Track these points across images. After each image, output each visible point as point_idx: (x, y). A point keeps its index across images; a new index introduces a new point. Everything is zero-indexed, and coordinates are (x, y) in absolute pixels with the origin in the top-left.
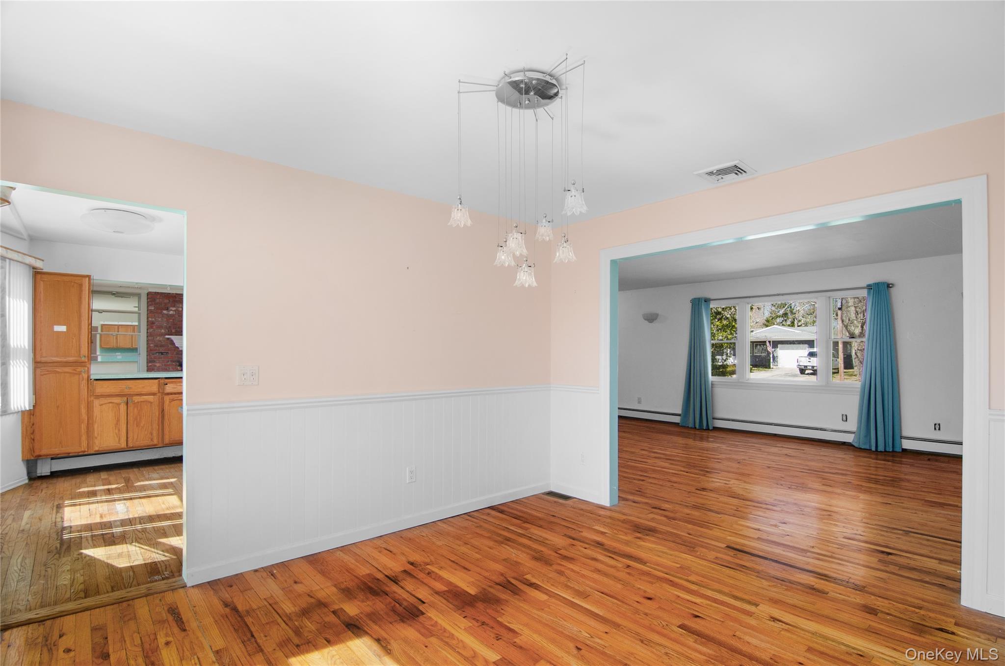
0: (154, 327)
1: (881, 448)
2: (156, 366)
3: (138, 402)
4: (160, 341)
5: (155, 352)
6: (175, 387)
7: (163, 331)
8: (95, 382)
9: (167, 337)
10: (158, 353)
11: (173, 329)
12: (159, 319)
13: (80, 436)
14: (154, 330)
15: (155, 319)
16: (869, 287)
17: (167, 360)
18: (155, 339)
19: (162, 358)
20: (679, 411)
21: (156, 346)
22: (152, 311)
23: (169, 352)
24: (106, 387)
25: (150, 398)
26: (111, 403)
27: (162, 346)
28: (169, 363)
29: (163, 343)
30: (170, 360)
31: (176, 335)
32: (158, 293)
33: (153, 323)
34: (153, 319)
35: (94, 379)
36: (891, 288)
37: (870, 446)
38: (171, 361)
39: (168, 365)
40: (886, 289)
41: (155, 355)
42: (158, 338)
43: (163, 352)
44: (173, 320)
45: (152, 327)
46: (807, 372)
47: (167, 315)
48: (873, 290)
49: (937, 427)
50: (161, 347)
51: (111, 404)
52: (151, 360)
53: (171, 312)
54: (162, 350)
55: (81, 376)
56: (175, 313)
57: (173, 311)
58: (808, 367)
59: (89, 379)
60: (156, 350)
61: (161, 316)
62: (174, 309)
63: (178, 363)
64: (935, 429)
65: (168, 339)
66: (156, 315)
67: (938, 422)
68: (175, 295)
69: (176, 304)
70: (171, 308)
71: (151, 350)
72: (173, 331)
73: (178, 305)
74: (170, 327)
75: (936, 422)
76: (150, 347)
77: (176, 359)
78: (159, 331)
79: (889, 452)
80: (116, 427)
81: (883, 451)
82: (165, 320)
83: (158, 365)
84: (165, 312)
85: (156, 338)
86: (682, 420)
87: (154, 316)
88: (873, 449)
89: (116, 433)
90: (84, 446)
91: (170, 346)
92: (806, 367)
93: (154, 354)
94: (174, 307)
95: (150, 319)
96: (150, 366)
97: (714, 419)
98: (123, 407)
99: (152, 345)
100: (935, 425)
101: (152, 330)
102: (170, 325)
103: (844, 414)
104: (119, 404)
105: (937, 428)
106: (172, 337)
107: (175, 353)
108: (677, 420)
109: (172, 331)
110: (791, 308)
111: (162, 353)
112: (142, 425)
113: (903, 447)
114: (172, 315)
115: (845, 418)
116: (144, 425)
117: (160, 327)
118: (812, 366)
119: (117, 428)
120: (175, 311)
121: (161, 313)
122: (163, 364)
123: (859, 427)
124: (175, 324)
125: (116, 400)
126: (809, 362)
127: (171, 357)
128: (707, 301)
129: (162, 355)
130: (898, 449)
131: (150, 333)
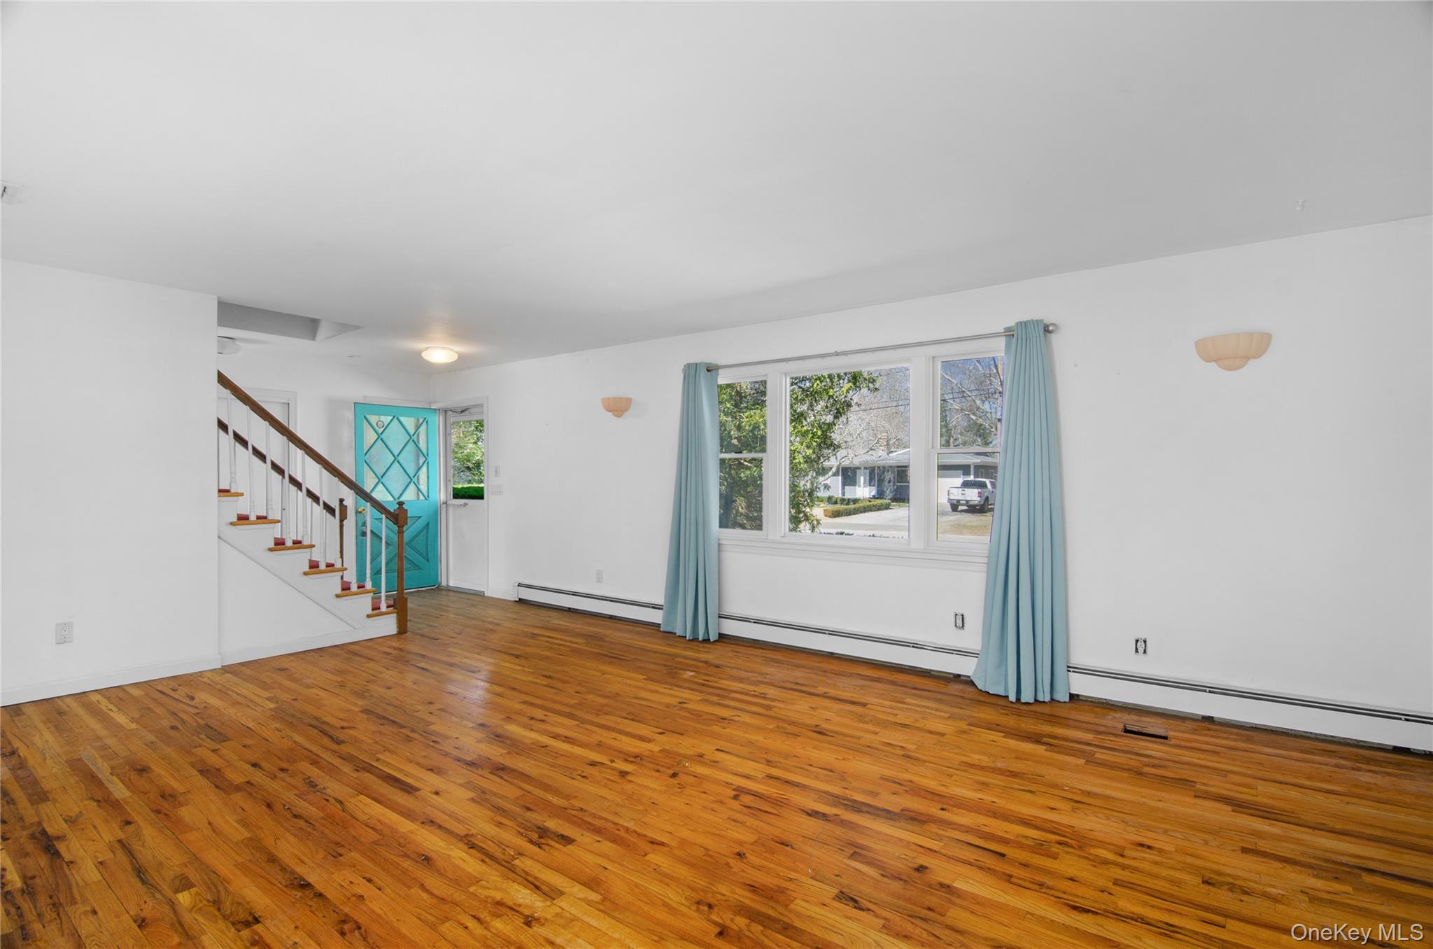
1: (1027, 696)
16: (1009, 333)
20: (660, 600)
36: (1052, 335)
37: (1006, 689)
40: (1042, 338)
46: (960, 508)
48: (1014, 340)
49: (1141, 646)
58: (961, 502)
64: (1137, 651)
67: (1142, 636)
75: (1138, 637)
79: (1044, 702)
81: (1032, 701)
86: (667, 617)
88: (1012, 698)
92: (958, 501)
97: (720, 617)
100: (1137, 641)
103: (960, 612)
105: (1141, 650)
108: (656, 617)
110: (946, 421)
113: (1072, 692)
115: (961, 622)
118: (966, 501)
123: (986, 644)
126: (963, 494)
128: (711, 369)
130: (1062, 696)
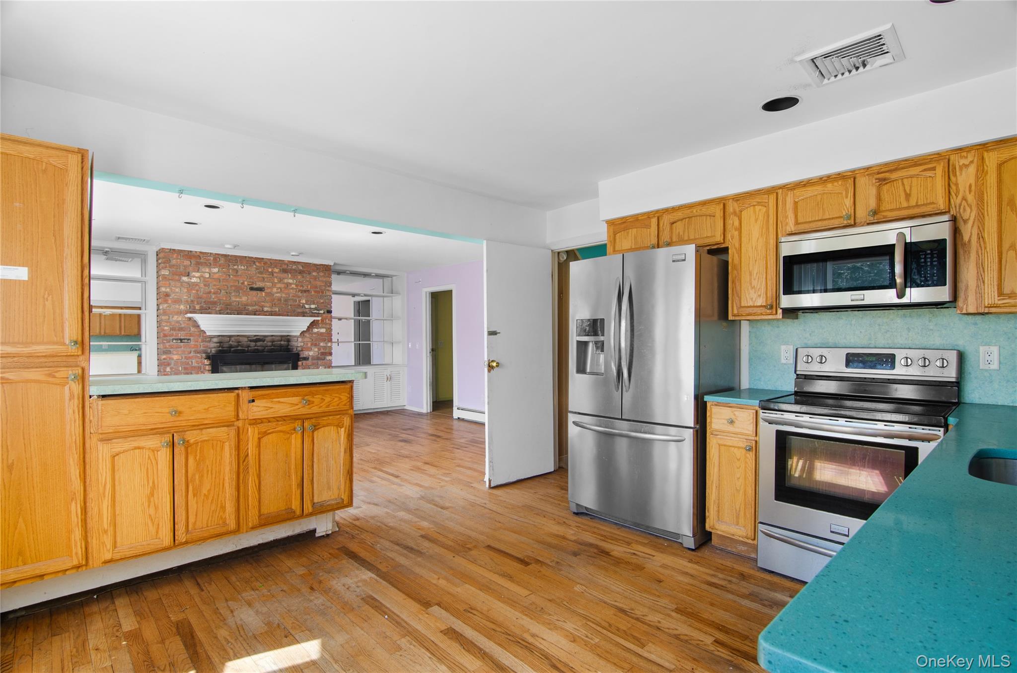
0: (170, 302)
2: (173, 359)
3: (196, 443)
4: (178, 322)
5: (171, 338)
6: (269, 405)
7: (182, 307)
8: (101, 402)
9: (189, 315)
10: (175, 339)
11: (198, 304)
12: (177, 290)
13: (70, 532)
14: (169, 307)
15: (171, 289)
17: (189, 350)
18: (171, 320)
19: (181, 347)
21: (173, 329)
22: (166, 278)
23: (192, 338)
24: (126, 412)
25: (222, 432)
26: (139, 448)
27: (181, 329)
28: (191, 355)
29: (183, 326)
30: (193, 349)
31: (201, 313)
32: (174, 250)
33: (167, 295)
34: (168, 290)
35: (99, 396)
38: (194, 351)
39: (190, 358)
41: (171, 343)
42: (175, 318)
43: (182, 338)
44: (197, 291)
45: (166, 301)
47: (188, 283)
50: (179, 330)
51: (137, 451)
52: (165, 350)
53: (194, 280)
54: (181, 335)
55: (67, 388)
56: (199, 281)
57: (196, 277)
59: (87, 397)
60: (173, 335)
61: (178, 284)
62: (197, 274)
63: (204, 355)
65: (190, 319)
66: (172, 283)
68: (198, 253)
69: (201, 267)
70: (194, 273)
71: (165, 336)
72: (197, 307)
73: (203, 270)
74: (192, 301)
76: (164, 330)
77: (202, 348)
78: (177, 306)
80: (149, 502)
82: (186, 290)
83: (175, 357)
84: (185, 279)
85: (172, 317)
87: (170, 284)
89: (150, 516)
90: (76, 554)
91: (192, 329)
93: (169, 342)
94: (198, 271)
95: (163, 289)
96: (164, 359)
98: (164, 455)
99: (166, 328)
101: (166, 305)
102: (192, 298)
104: (154, 450)
106: (198, 317)
107: (200, 340)
109: (195, 307)
111: (181, 340)
112: (205, 491)
114: (196, 284)
116: (209, 491)
117: (178, 301)
119: (152, 504)
120: (199, 277)
121: (179, 280)
122: (183, 356)
124: (201, 298)
125: (152, 442)
127: (195, 345)
129: (181, 342)
131: (164, 310)
